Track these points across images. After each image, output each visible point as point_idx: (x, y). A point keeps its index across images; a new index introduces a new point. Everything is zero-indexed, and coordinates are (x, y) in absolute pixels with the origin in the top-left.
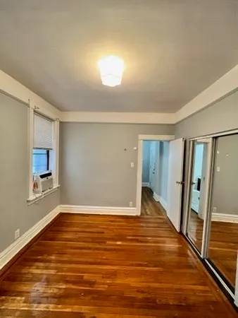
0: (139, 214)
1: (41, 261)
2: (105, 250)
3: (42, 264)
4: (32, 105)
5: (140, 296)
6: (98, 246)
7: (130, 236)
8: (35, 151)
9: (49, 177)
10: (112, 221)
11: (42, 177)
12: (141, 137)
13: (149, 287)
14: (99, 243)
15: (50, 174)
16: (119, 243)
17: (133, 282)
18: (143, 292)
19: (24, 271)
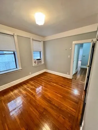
0: (71, 78)
1: (34, 81)
2: (49, 84)
3: (33, 82)
4: (31, 38)
5: (48, 98)
6: (48, 83)
7: (60, 84)
8: (34, 52)
9: (40, 60)
10: (58, 78)
11: (37, 60)
12: (74, 42)
13: (53, 98)
14: (49, 82)
15: (40, 59)
16: (54, 84)
17: (49, 94)
18: (50, 98)
19: (30, 82)
